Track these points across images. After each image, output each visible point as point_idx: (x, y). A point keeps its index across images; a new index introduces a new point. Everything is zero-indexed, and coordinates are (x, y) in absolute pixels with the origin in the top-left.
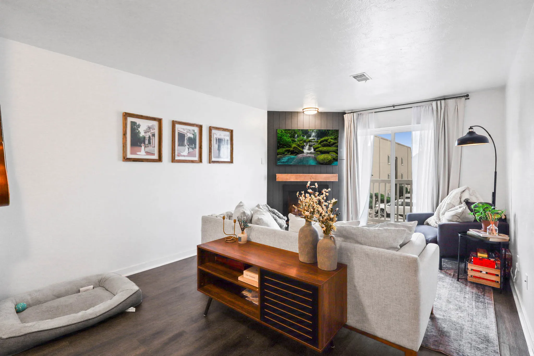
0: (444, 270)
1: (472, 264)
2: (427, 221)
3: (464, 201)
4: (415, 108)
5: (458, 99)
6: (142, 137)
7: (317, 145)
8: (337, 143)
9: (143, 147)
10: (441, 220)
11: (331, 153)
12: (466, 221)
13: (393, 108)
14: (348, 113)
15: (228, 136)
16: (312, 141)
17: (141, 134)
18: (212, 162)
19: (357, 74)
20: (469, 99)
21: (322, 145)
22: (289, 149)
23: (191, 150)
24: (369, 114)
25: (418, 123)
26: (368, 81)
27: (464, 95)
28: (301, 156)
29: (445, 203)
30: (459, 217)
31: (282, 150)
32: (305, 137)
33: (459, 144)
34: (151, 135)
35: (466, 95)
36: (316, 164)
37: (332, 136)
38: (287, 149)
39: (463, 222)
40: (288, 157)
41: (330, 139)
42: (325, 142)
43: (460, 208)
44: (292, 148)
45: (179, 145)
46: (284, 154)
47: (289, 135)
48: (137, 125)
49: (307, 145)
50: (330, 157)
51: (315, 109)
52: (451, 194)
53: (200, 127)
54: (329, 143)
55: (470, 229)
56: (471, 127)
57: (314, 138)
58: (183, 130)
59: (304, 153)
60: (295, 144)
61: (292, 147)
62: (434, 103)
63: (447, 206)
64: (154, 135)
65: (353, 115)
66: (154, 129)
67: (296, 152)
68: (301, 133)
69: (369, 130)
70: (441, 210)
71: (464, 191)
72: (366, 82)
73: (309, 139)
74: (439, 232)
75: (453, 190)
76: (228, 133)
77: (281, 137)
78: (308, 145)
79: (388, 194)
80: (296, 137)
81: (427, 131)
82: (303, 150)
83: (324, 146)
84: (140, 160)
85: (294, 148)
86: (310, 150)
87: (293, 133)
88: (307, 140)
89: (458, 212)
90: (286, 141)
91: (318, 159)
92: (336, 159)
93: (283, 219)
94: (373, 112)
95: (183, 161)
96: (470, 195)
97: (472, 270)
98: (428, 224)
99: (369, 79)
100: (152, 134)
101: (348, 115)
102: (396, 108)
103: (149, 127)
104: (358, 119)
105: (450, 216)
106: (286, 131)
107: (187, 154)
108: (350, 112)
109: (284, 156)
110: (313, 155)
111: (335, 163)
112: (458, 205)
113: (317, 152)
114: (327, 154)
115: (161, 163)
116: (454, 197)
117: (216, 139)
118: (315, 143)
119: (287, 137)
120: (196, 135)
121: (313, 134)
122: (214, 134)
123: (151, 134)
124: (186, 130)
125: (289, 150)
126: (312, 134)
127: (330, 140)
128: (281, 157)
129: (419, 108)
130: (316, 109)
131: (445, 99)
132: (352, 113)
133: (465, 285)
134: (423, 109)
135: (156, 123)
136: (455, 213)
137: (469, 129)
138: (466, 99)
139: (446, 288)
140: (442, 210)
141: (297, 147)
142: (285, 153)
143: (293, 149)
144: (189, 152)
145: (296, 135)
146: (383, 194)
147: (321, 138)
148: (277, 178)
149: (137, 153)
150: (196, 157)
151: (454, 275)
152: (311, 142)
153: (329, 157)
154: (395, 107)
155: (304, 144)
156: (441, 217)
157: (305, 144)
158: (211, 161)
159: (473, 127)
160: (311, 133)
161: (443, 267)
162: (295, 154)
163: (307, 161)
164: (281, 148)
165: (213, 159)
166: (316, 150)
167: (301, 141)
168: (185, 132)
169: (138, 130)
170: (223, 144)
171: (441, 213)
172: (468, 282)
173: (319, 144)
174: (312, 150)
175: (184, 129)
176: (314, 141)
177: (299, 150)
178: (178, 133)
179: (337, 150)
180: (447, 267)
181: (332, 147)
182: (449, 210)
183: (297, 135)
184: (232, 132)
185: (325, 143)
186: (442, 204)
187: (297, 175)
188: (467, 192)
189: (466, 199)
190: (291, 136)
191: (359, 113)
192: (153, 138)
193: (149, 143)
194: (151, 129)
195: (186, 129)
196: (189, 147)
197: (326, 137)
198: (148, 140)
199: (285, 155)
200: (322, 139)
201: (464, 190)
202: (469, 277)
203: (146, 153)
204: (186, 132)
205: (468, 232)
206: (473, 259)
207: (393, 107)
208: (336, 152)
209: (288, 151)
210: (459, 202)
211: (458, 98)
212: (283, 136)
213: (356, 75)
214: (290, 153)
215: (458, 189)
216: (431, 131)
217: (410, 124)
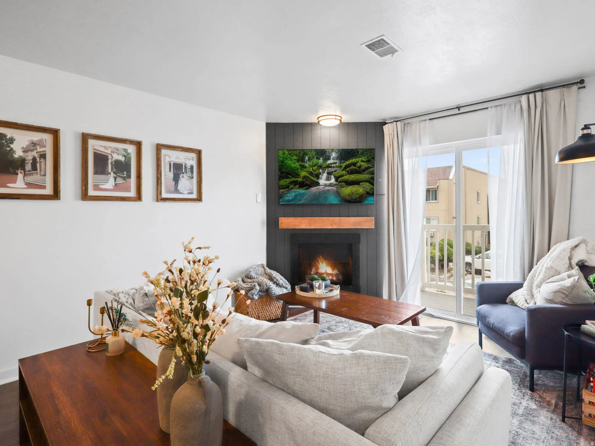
0: (538, 392)
1: (591, 391)
2: (511, 296)
3: (577, 265)
4: (493, 109)
5: (565, 90)
6: (18, 158)
7: (340, 172)
8: (371, 168)
9: (20, 176)
10: (535, 296)
11: (362, 184)
12: (579, 302)
13: (458, 112)
14: (390, 123)
15: (193, 160)
16: (333, 165)
17: (16, 153)
18: (161, 200)
19: (372, 40)
20: (584, 87)
21: (348, 172)
22: (297, 179)
23: (120, 181)
24: (421, 122)
25: (498, 132)
26: (396, 54)
27: (576, 81)
28: (315, 191)
29: (543, 266)
30: (567, 296)
31: (286, 182)
32: (321, 160)
33: (562, 159)
34: (36, 155)
35: (579, 81)
36: (339, 203)
37: (363, 158)
38: (293, 179)
39: (574, 305)
40: (295, 192)
41: (360, 161)
42: (352, 167)
43: (569, 277)
44: (300, 178)
45: (96, 173)
46: (288, 187)
47: (296, 158)
48: (6, 139)
49: (323, 173)
50: (361, 190)
51: (334, 117)
52: (554, 250)
53: (138, 145)
54: (360, 167)
55: (587, 320)
56: (585, 125)
57: (335, 161)
58: (104, 148)
59: (320, 186)
60: (305, 172)
61: (301, 176)
62: (524, 98)
63: (545, 272)
64: (43, 156)
65: (396, 126)
66: (45, 146)
67: (307, 185)
68: (313, 154)
69: (420, 148)
70: (535, 279)
71: (576, 246)
72: (393, 56)
73: (327, 163)
74: (528, 322)
75: (557, 244)
76: (194, 155)
77: (283, 162)
78: (326, 171)
79: (478, 242)
80: (307, 161)
81: (513, 145)
82: (318, 180)
83: (352, 172)
84: (13, 197)
85: (304, 177)
86: (329, 181)
87: (302, 155)
88: (324, 164)
89: (564, 286)
90: (291, 167)
91: (342, 194)
92: (371, 192)
93: (284, 288)
94: (426, 120)
95: (105, 198)
96: (588, 253)
97: (590, 403)
98: (513, 303)
99: (397, 51)
100: (40, 155)
101: (388, 125)
102: (462, 110)
103: (33, 143)
104: (403, 131)
105: (550, 293)
106: (290, 152)
107: (113, 188)
108: (393, 121)
109: (288, 191)
110: (334, 188)
111: (370, 200)
112: (566, 271)
113: (340, 184)
114: (355, 186)
115: (58, 201)
116: (558, 256)
117: (169, 164)
118: (337, 169)
119: (292, 160)
120: (131, 156)
121: (334, 155)
122: (165, 156)
123: (38, 154)
124: (110, 149)
125: (297, 181)
126: (332, 155)
127: (360, 163)
128: (284, 193)
129: (499, 108)
130: (337, 117)
131: (542, 90)
132: (394, 122)
133: (576, 434)
134: (505, 110)
135: (48, 138)
136: (559, 287)
137: (583, 129)
138: (579, 88)
139: (537, 439)
140: (537, 279)
141: (308, 175)
142: (290, 186)
143: (302, 179)
144: (116, 185)
145: (307, 158)
146: (470, 243)
147: (346, 161)
148: (280, 223)
149: (9, 185)
150: (130, 191)
151: (556, 405)
152: (331, 167)
153: (359, 190)
154: (461, 108)
155: (319, 172)
156: (535, 291)
157: (321, 171)
158: (159, 199)
159: (590, 127)
160: (330, 153)
161: (537, 385)
162: (306, 187)
163: (326, 198)
164: (283, 178)
165: (164, 195)
166: (339, 180)
167: (314, 166)
168: (109, 151)
169: (9, 147)
170: (184, 171)
171: (535, 284)
172: (583, 427)
173: (343, 170)
174: (333, 181)
175: (106, 147)
176: (334, 165)
177: (312, 180)
178: (93, 153)
179: (373, 178)
180: (544, 385)
181: (364, 174)
182: (551, 280)
183: (309, 158)
184: (199, 153)
185: (353, 169)
186: (538, 268)
187: (311, 219)
188: (582, 246)
189: (580, 261)
190: (298, 158)
191: (406, 121)
192: (41, 160)
193: (34, 168)
194: (38, 147)
195: (110, 147)
196: (115, 175)
197: (354, 159)
198: (32, 163)
199: (289, 189)
200: (347, 163)
201: (577, 243)
202: (585, 416)
203: (26, 184)
204: (110, 153)
205: (583, 326)
206: (592, 382)
207: (457, 109)
208: (371, 181)
209: (295, 183)
210: (567, 266)
211: (564, 87)
212: (285, 160)
213: (371, 42)
214: (298, 186)
215: (567, 242)
216: (519, 145)
217: (486, 136)
